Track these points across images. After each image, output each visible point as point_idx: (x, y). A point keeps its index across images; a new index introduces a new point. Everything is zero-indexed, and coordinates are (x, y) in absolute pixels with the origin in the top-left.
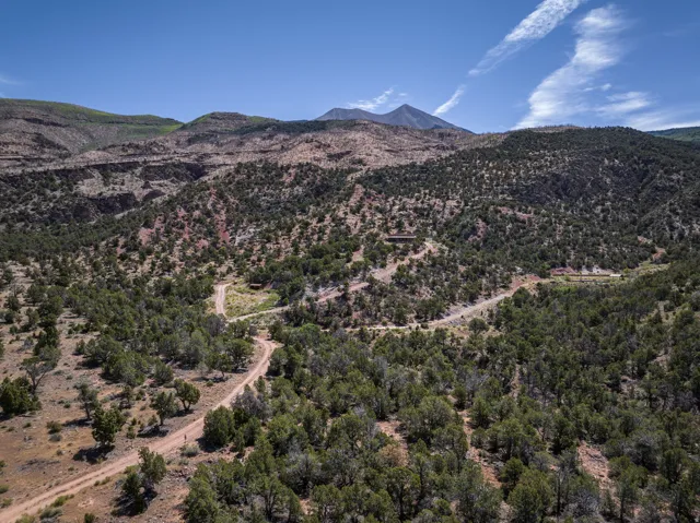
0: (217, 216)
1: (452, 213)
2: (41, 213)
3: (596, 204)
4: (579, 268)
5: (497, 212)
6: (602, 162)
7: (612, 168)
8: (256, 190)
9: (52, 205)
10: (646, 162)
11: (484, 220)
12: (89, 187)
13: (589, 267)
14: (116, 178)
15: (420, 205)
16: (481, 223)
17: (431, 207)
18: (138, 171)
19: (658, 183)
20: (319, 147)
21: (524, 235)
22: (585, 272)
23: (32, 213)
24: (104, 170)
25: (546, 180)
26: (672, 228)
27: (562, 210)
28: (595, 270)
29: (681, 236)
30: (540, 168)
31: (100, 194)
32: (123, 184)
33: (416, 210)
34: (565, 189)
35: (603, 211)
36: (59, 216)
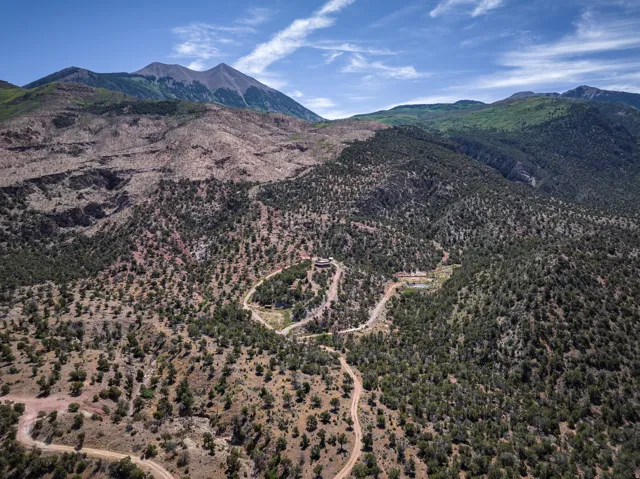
0: (173, 235)
1: (327, 226)
2: (16, 233)
3: (406, 210)
4: (409, 271)
5: (356, 227)
6: (406, 176)
7: (412, 180)
8: (185, 206)
9: (20, 224)
10: (432, 175)
11: (351, 234)
12: (37, 202)
13: (414, 271)
14: (51, 190)
15: (306, 221)
16: (349, 237)
17: (313, 221)
18: (66, 181)
19: (440, 192)
20: (205, 154)
21: (375, 246)
22: (413, 274)
23: (9, 233)
24: (40, 183)
25: (375, 194)
26: (450, 234)
27: (387, 217)
28: (418, 273)
29: (455, 241)
30: (371, 183)
31: (54, 211)
32: (60, 196)
33: (305, 224)
34: (387, 200)
35: (410, 216)
36: (30, 234)
